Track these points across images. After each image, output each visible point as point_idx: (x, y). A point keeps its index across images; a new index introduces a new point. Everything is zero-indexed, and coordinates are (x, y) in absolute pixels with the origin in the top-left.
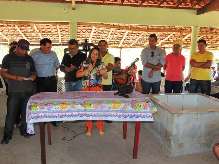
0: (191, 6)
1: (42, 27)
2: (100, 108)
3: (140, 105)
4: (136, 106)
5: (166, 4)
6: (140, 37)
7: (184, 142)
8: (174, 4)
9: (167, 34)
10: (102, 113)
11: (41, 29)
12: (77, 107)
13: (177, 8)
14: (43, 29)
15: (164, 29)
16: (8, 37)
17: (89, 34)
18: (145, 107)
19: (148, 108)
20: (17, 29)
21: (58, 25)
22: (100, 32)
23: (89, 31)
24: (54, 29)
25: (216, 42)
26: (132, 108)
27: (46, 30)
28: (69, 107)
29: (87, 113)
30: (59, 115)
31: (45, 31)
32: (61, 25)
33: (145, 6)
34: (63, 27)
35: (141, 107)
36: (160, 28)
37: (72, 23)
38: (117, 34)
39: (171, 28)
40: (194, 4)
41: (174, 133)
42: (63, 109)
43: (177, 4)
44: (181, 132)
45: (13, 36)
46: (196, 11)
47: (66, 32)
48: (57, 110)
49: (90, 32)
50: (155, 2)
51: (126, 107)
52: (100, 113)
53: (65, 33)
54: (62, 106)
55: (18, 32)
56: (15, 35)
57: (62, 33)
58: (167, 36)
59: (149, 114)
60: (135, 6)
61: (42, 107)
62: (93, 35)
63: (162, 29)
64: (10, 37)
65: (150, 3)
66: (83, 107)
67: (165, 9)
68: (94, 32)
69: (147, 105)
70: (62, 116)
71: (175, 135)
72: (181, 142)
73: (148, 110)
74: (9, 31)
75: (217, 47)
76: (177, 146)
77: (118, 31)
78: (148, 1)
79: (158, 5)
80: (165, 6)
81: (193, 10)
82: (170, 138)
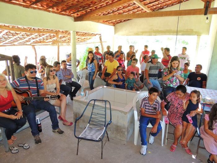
0: (69, 13)
8: (57, 10)
9: (42, 34)
13: (59, 13)
36: (40, 29)
39: (48, 30)
40: (72, 12)
43: (60, 11)
46: (73, 19)
50: (43, 5)
58: (41, 36)
60: (24, 6)
67: (51, 14)
78: (36, 4)
79: (45, 9)
80: (51, 11)
81: (71, 17)
82: (124, 130)
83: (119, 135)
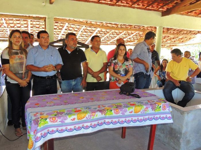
0: (157, 8)
1: (11, 22)
2: (121, 113)
3: (159, 106)
4: (156, 107)
5: (136, 4)
6: (108, 35)
7: (191, 138)
8: (143, 5)
9: (131, 33)
10: (123, 119)
11: (10, 23)
12: (97, 115)
13: (145, 9)
14: (12, 23)
15: (130, 28)
17: (60, 31)
18: (164, 107)
19: (167, 109)
21: (29, 20)
22: (70, 29)
23: (61, 27)
24: (25, 24)
25: (166, 41)
26: (152, 110)
27: (16, 25)
28: (87, 116)
29: (107, 120)
30: (76, 128)
31: (14, 26)
32: (33, 20)
33: (119, 6)
34: (34, 23)
35: (161, 108)
36: (127, 27)
37: (49, 18)
38: (87, 32)
39: (136, 28)
40: (160, 7)
41: (183, 131)
42: (80, 119)
43: (145, 6)
44: (189, 129)
46: (160, 13)
47: (37, 28)
48: (74, 121)
49: (61, 29)
50: (128, 2)
51: (146, 109)
52: (121, 120)
53: (34, 29)
54: (79, 116)
57: (32, 29)
58: (130, 35)
59: (168, 116)
60: (110, 5)
61: (54, 119)
62: (64, 32)
63: (129, 28)
65: (123, 3)
66: (103, 114)
67: (136, 10)
68: (66, 29)
69: (166, 106)
70: (79, 129)
71: (184, 133)
72: (188, 139)
73: (167, 110)
75: (165, 45)
76: (185, 144)
77: (89, 28)
78: (121, 1)
79: (130, 5)
80: (136, 7)
81: (159, 12)
82: (179, 135)
83: (173, 141)
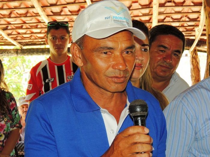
16: (10, 32)
20: (33, 7)
45: (21, 28)
55: (37, 15)
56: (28, 26)
64: (14, 33)
74: (11, 13)
